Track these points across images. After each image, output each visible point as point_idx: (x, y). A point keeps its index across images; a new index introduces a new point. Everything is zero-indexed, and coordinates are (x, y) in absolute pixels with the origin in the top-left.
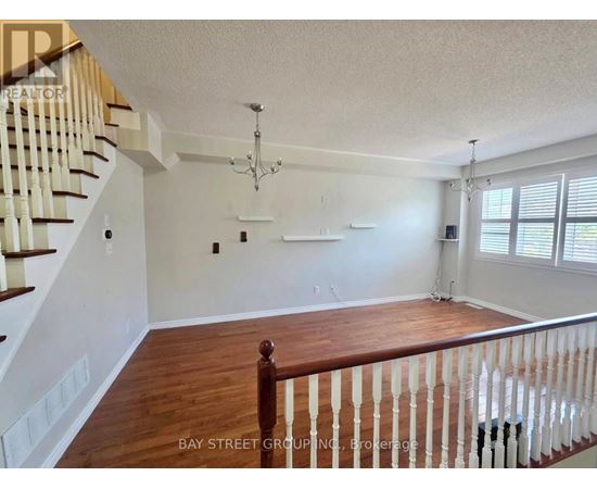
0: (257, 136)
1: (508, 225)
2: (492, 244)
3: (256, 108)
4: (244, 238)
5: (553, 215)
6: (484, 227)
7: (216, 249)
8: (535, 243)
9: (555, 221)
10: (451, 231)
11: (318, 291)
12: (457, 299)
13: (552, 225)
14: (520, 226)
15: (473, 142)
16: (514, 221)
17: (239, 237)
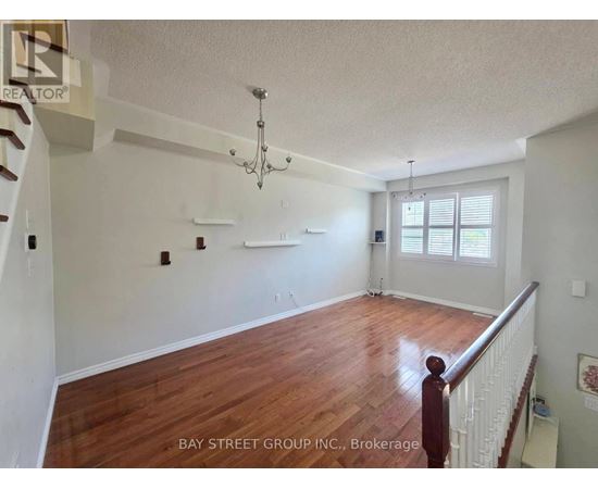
0: (260, 126)
1: (421, 231)
2: (410, 245)
3: (259, 95)
4: (200, 244)
5: (452, 223)
6: (404, 232)
7: (165, 259)
8: (440, 244)
9: (454, 227)
10: (379, 236)
11: (279, 299)
12: (386, 293)
13: (452, 231)
14: (430, 230)
15: (411, 162)
16: (426, 227)
17: (194, 243)
